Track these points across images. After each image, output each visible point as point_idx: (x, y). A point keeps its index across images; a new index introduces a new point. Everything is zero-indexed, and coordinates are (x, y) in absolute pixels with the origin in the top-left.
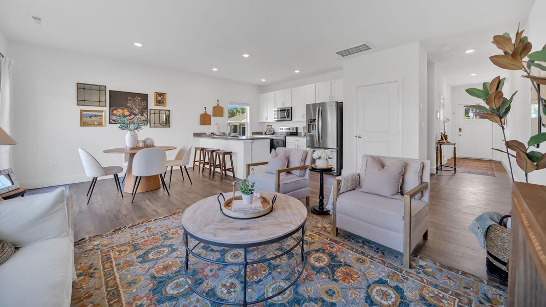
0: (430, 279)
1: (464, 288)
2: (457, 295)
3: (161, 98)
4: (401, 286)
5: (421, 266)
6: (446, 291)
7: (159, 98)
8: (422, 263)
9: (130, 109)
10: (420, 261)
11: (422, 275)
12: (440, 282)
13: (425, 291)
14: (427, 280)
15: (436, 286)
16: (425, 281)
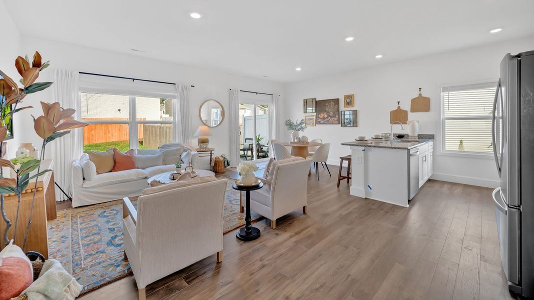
0: (106, 264)
1: (80, 278)
2: (83, 269)
3: (349, 101)
4: (119, 248)
5: (118, 266)
6: (92, 266)
7: (348, 100)
8: (119, 269)
9: (328, 112)
10: (123, 269)
11: (112, 262)
12: (99, 267)
13: (104, 255)
14: (108, 261)
15: (99, 263)
16: (108, 260)
